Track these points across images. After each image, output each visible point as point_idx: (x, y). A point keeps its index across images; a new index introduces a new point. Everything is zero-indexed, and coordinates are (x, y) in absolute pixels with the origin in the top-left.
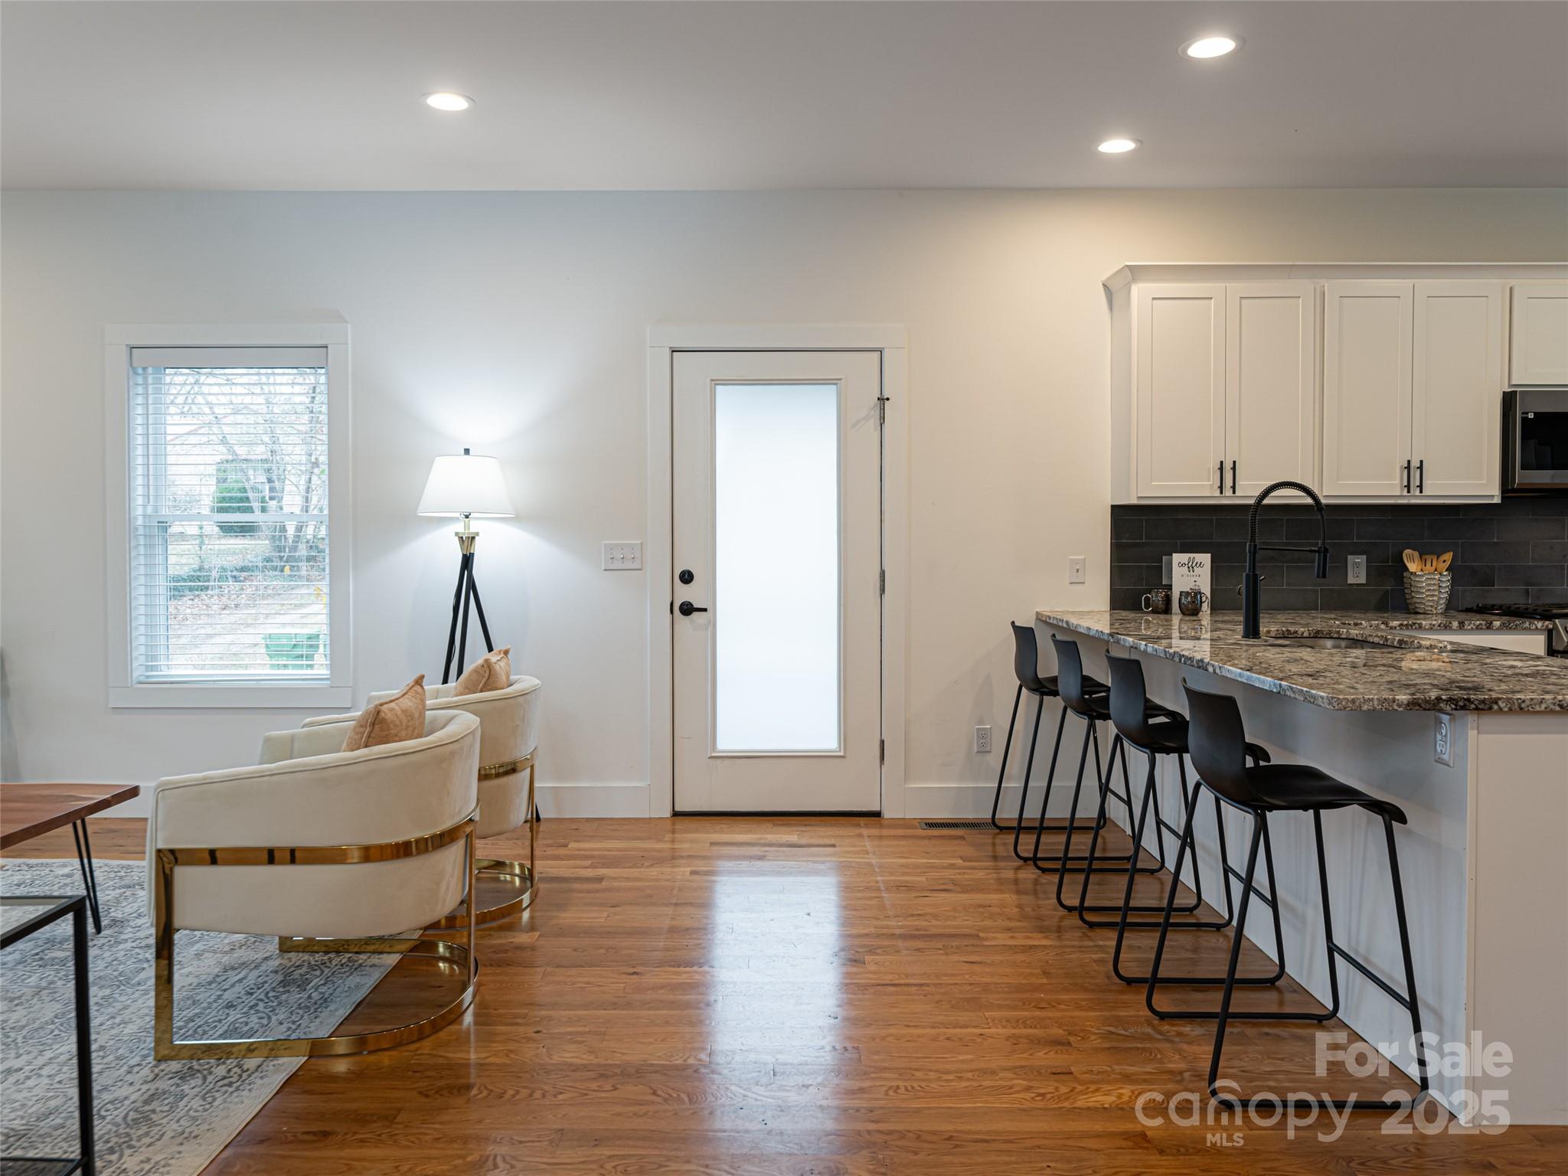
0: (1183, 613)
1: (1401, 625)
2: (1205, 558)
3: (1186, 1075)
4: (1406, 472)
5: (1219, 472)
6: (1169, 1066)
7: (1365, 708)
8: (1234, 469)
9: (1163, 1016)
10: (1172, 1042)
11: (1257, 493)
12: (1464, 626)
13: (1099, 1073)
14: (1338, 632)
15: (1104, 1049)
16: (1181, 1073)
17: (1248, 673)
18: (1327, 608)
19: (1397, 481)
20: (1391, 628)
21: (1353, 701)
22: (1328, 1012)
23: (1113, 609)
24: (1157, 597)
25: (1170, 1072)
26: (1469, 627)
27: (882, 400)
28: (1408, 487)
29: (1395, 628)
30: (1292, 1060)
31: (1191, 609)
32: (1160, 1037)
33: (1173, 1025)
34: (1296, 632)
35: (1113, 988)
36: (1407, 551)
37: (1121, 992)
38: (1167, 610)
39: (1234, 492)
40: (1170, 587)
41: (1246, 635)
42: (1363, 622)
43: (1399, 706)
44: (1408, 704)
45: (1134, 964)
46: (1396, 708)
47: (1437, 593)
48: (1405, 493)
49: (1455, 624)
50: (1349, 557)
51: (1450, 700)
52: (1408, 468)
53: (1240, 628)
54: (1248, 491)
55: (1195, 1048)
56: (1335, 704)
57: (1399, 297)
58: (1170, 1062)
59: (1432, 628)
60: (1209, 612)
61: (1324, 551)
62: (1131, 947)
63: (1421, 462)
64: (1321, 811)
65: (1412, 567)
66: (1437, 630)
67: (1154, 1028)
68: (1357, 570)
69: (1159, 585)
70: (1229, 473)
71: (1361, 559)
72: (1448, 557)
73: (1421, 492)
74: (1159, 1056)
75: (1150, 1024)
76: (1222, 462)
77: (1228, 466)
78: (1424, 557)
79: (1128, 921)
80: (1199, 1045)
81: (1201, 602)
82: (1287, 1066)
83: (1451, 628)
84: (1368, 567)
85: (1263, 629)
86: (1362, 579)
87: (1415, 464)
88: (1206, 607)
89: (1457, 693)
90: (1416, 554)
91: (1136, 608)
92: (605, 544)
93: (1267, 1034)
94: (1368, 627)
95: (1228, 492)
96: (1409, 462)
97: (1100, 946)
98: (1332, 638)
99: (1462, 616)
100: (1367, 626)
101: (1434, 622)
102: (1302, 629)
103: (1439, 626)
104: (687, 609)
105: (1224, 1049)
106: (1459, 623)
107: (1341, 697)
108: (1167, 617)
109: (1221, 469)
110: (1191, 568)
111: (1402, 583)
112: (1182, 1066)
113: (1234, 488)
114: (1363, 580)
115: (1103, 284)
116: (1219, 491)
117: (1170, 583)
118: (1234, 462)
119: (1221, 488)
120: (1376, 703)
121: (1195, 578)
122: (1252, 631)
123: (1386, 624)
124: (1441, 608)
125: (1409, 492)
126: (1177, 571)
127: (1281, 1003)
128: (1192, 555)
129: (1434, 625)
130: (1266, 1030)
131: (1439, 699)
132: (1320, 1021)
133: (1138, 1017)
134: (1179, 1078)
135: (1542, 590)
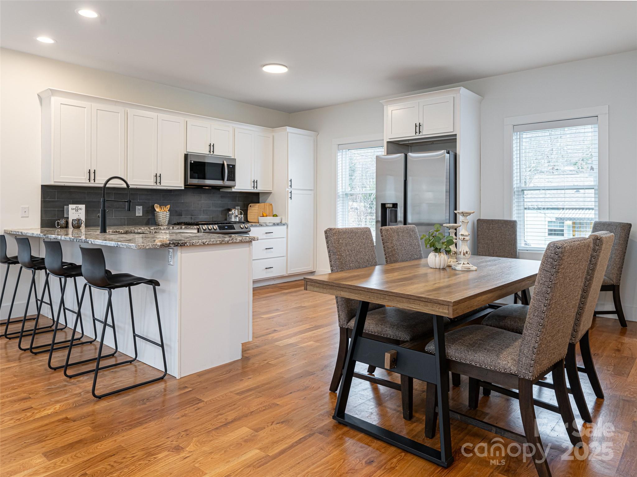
0: (74, 227)
2: (83, 207)
3: (82, 393)
4: (155, 177)
5: (88, 174)
6: (75, 392)
7: (147, 248)
8: (94, 173)
9: (70, 377)
10: (76, 384)
11: (104, 182)
13: (45, 404)
14: (134, 231)
15: (46, 395)
16: (80, 393)
17: (105, 241)
18: (129, 224)
19: (153, 180)
20: (151, 229)
21: (143, 246)
22: (133, 359)
23: (42, 227)
24: (63, 222)
25: (76, 394)
28: (156, 182)
29: (153, 229)
30: (122, 377)
31: (77, 226)
32: (70, 384)
33: (76, 379)
34: (119, 231)
35: (48, 373)
36: (156, 205)
37: (52, 373)
38: (67, 226)
39: (95, 182)
40: (68, 218)
41: (101, 232)
42: (142, 228)
43: (158, 246)
44: (161, 246)
45: (57, 363)
46: (157, 247)
47: (165, 218)
48: (155, 184)
50: (136, 207)
51: (173, 243)
52: (156, 176)
53: (99, 231)
54: (100, 182)
55: (85, 384)
56: (137, 247)
57: (152, 118)
58: (75, 391)
59: (164, 229)
60: (84, 227)
61: (129, 202)
62: (55, 357)
63: (160, 174)
64: (131, 287)
65: (157, 210)
67: (67, 382)
68: (139, 211)
69: (63, 217)
70: (92, 174)
71: (141, 207)
72: (168, 206)
73: (160, 184)
74: (70, 390)
75: (65, 381)
76: (90, 170)
77: (92, 172)
78: (161, 207)
79: (54, 348)
80: (87, 382)
81: (81, 223)
82: (120, 379)
83: (170, 229)
84: (143, 210)
85: (107, 231)
87: (158, 175)
88: (83, 225)
89: (175, 242)
90: (158, 206)
91: (53, 226)
93: (112, 372)
95: (92, 181)
96: (156, 174)
97: (41, 360)
98: (132, 233)
99: (173, 226)
100: (144, 229)
102: (121, 230)
105: (97, 380)
107: (139, 245)
108: (67, 229)
109: (89, 172)
110: (77, 210)
111: (154, 215)
112: (80, 391)
113: (94, 180)
114: (141, 215)
115: (38, 95)
116: (88, 180)
117: (67, 216)
118: (95, 170)
119: (89, 180)
120: (151, 246)
121: (79, 214)
122: (104, 231)
124: (166, 223)
125: (156, 184)
126: (71, 212)
127: (116, 361)
128: (77, 205)
130: (112, 370)
131: (170, 243)
132: (131, 362)
133: (61, 380)
134: (79, 395)
135: (196, 217)
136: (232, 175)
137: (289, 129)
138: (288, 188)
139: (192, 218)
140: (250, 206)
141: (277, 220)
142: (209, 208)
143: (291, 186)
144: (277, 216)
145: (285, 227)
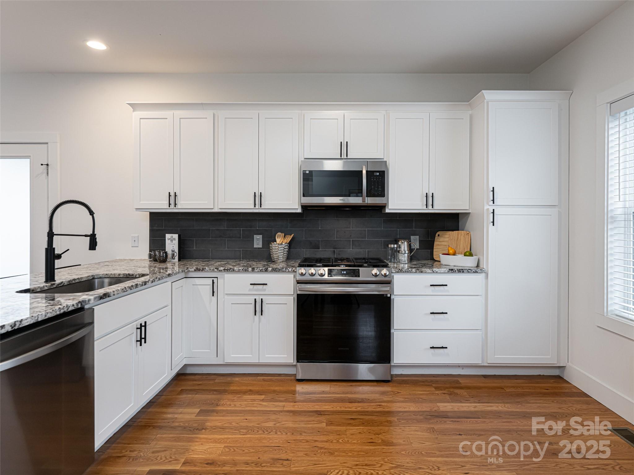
1: (225, 269)
2: (176, 236)
12: (254, 270)
18: (244, 258)
19: (252, 202)
20: (220, 271)
26: (257, 271)
29: (222, 271)
42: (207, 268)
48: (254, 207)
49: (250, 269)
50: (255, 236)
52: (255, 196)
59: (239, 271)
63: (261, 193)
65: (279, 240)
66: (241, 272)
71: (260, 237)
72: (291, 236)
73: (261, 206)
83: (248, 271)
84: (263, 240)
86: (260, 246)
87: (258, 194)
94: (209, 271)
96: (255, 193)
101: (240, 268)
103: (243, 270)
106: (252, 268)
110: (172, 241)
121: (173, 245)
123: (217, 269)
128: (172, 235)
129: (240, 269)
135: (340, 251)
136: (378, 188)
138: (488, 203)
139: (334, 252)
140: (439, 235)
141: (469, 262)
142: (362, 238)
143: (493, 200)
144: (473, 255)
145: (483, 275)
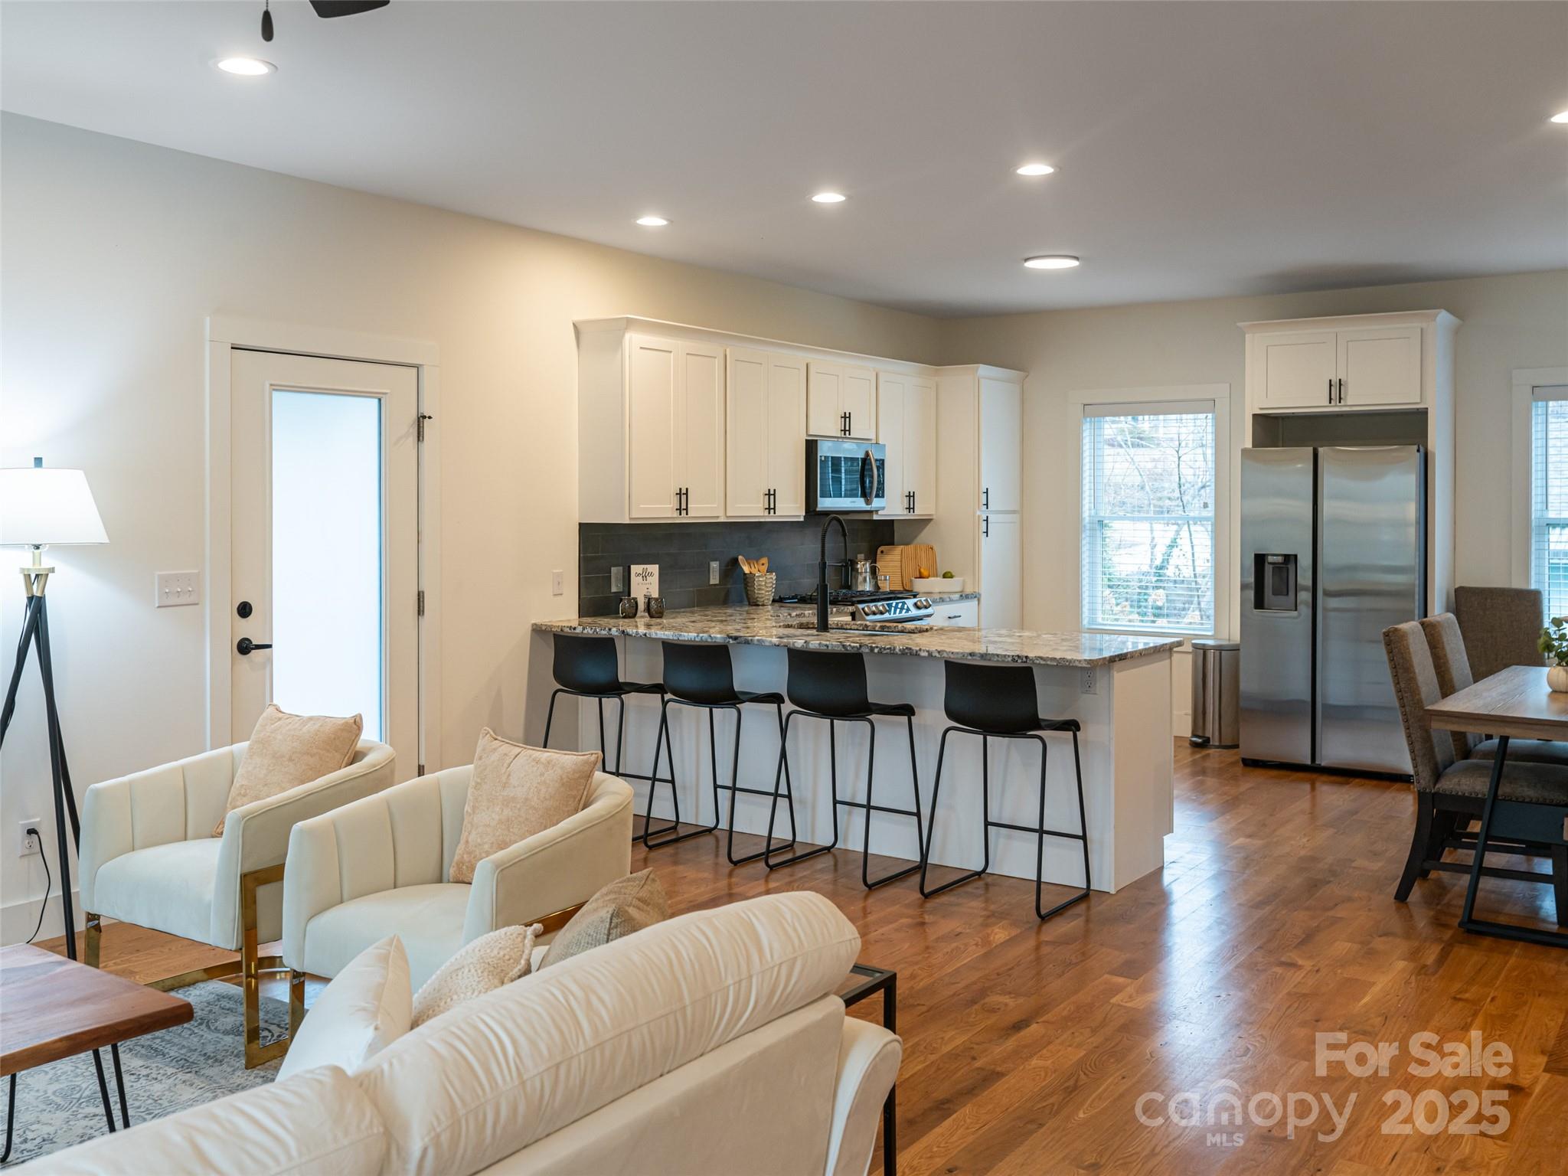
0: (651, 616)
2: (654, 569)
4: (767, 497)
5: (678, 497)
18: (699, 604)
19: (762, 505)
23: (581, 617)
24: (628, 604)
27: (421, 418)
28: (768, 509)
36: (740, 557)
38: (635, 613)
39: (686, 513)
48: (766, 513)
50: (712, 563)
52: (768, 495)
57: (761, 364)
65: (746, 569)
68: (714, 573)
70: (685, 497)
71: (717, 565)
72: (765, 561)
73: (774, 512)
76: (680, 488)
77: (683, 492)
78: (749, 561)
86: (717, 582)
87: (773, 491)
90: (745, 559)
92: (159, 575)
95: (683, 514)
96: (770, 489)
104: (245, 647)
108: (636, 620)
109: (680, 494)
110: (645, 577)
113: (686, 510)
115: (574, 324)
116: (678, 511)
118: (687, 489)
119: (680, 509)
121: (648, 586)
124: (771, 600)
125: (768, 513)
126: (635, 581)
128: (645, 566)
136: (881, 485)
137: (983, 370)
138: (977, 508)
140: (883, 552)
141: (953, 585)
143: (987, 505)
144: (952, 577)
145: (975, 602)
